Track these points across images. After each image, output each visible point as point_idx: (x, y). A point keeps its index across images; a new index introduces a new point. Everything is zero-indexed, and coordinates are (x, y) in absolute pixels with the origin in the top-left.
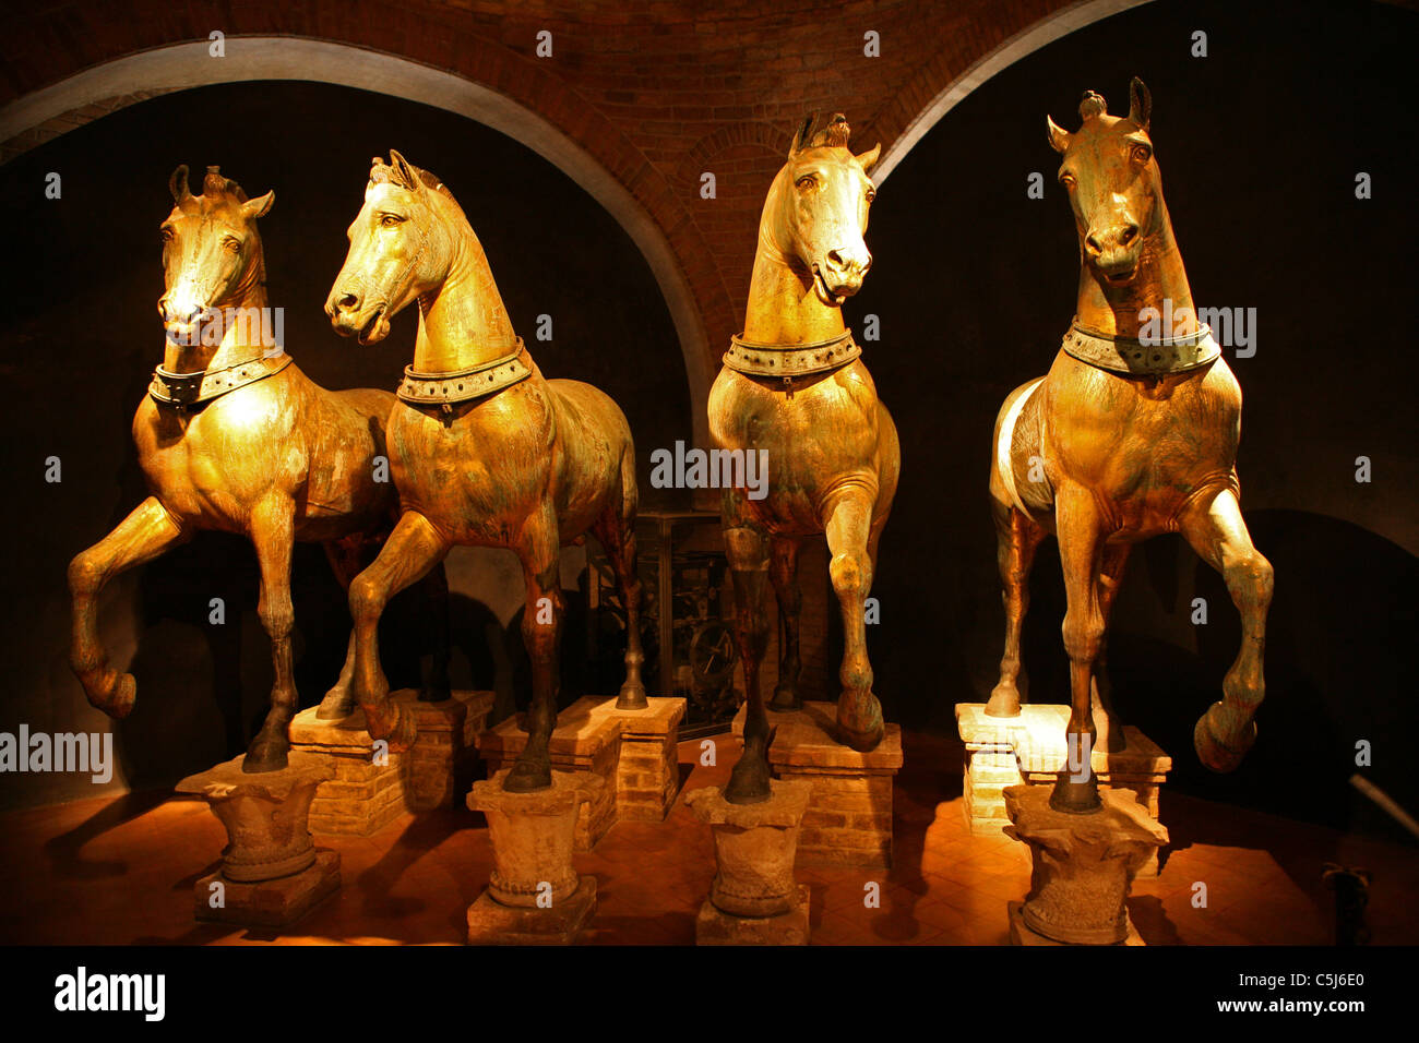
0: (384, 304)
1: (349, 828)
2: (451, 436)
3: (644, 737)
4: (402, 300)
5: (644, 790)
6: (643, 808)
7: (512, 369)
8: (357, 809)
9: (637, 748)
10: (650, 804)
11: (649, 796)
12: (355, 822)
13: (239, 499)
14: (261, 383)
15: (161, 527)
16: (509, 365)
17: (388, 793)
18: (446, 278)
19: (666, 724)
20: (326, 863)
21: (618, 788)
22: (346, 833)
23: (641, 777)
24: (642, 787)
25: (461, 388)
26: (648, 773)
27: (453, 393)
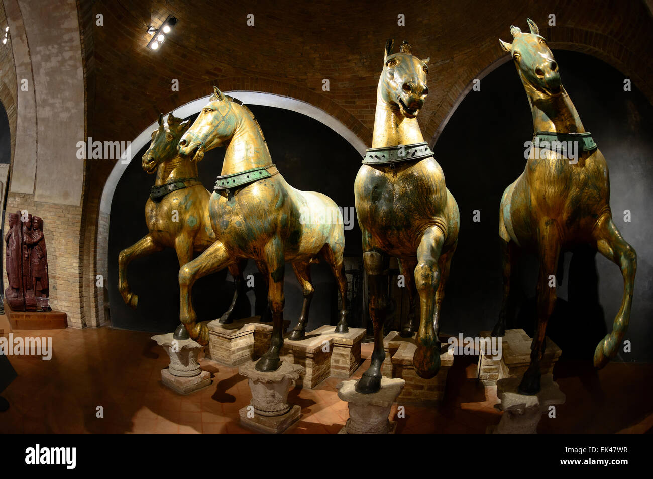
0: (200, 144)
1: (227, 363)
2: (230, 204)
3: (342, 345)
4: (210, 143)
5: (342, 366)
6: (341, 373)
7: (260, 173)
8: (229, 357)
9: (340, 349)
10: (344, 371)
11: (343, 368)
12: (228, 361)
13: (170, 234)
14: (180, 190)
15: (149, 244)
16: (259, 171)
17: (242, 354)
18: (233, 135)
19: (352, 341)
20: (204, 376)
21: (331, 364)
22: (225, 364)
23: (341, 361)
24: (341, 365)
25: (234, 181)
26: (344, 359)
27: (231, 184)
